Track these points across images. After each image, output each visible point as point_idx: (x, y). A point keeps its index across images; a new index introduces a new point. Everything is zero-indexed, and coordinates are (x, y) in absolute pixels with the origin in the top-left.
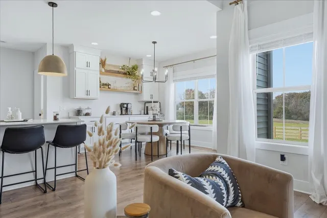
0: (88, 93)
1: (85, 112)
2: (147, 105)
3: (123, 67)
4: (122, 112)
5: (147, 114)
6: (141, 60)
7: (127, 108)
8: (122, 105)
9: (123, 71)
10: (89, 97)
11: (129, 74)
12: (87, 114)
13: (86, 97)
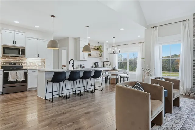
0: (84, 58)
1: (83, 66)
2: (104, 63)
3: (96, 47)
4: (95, 66)
5: (105, 67)
6: (103, 43)
7: (97, 65)
8: (95, 63)
9: (95, 48)
10: (85, 60)
11: (99, 50)
12: (83, 67)
13: (84, 60)
